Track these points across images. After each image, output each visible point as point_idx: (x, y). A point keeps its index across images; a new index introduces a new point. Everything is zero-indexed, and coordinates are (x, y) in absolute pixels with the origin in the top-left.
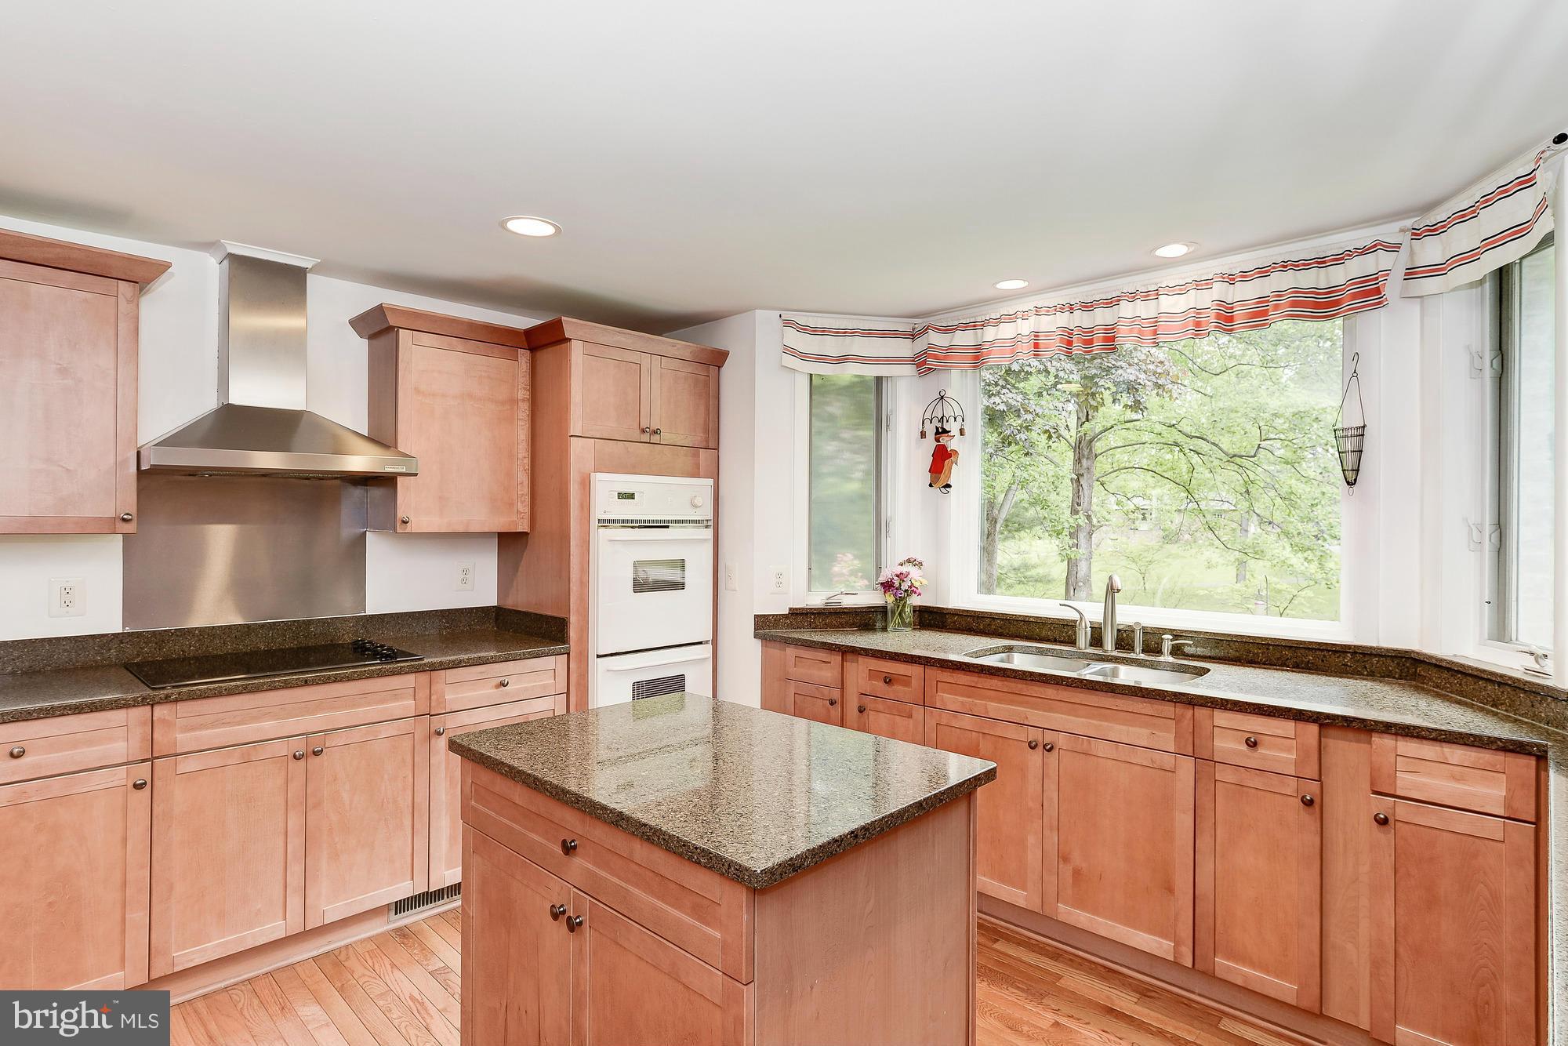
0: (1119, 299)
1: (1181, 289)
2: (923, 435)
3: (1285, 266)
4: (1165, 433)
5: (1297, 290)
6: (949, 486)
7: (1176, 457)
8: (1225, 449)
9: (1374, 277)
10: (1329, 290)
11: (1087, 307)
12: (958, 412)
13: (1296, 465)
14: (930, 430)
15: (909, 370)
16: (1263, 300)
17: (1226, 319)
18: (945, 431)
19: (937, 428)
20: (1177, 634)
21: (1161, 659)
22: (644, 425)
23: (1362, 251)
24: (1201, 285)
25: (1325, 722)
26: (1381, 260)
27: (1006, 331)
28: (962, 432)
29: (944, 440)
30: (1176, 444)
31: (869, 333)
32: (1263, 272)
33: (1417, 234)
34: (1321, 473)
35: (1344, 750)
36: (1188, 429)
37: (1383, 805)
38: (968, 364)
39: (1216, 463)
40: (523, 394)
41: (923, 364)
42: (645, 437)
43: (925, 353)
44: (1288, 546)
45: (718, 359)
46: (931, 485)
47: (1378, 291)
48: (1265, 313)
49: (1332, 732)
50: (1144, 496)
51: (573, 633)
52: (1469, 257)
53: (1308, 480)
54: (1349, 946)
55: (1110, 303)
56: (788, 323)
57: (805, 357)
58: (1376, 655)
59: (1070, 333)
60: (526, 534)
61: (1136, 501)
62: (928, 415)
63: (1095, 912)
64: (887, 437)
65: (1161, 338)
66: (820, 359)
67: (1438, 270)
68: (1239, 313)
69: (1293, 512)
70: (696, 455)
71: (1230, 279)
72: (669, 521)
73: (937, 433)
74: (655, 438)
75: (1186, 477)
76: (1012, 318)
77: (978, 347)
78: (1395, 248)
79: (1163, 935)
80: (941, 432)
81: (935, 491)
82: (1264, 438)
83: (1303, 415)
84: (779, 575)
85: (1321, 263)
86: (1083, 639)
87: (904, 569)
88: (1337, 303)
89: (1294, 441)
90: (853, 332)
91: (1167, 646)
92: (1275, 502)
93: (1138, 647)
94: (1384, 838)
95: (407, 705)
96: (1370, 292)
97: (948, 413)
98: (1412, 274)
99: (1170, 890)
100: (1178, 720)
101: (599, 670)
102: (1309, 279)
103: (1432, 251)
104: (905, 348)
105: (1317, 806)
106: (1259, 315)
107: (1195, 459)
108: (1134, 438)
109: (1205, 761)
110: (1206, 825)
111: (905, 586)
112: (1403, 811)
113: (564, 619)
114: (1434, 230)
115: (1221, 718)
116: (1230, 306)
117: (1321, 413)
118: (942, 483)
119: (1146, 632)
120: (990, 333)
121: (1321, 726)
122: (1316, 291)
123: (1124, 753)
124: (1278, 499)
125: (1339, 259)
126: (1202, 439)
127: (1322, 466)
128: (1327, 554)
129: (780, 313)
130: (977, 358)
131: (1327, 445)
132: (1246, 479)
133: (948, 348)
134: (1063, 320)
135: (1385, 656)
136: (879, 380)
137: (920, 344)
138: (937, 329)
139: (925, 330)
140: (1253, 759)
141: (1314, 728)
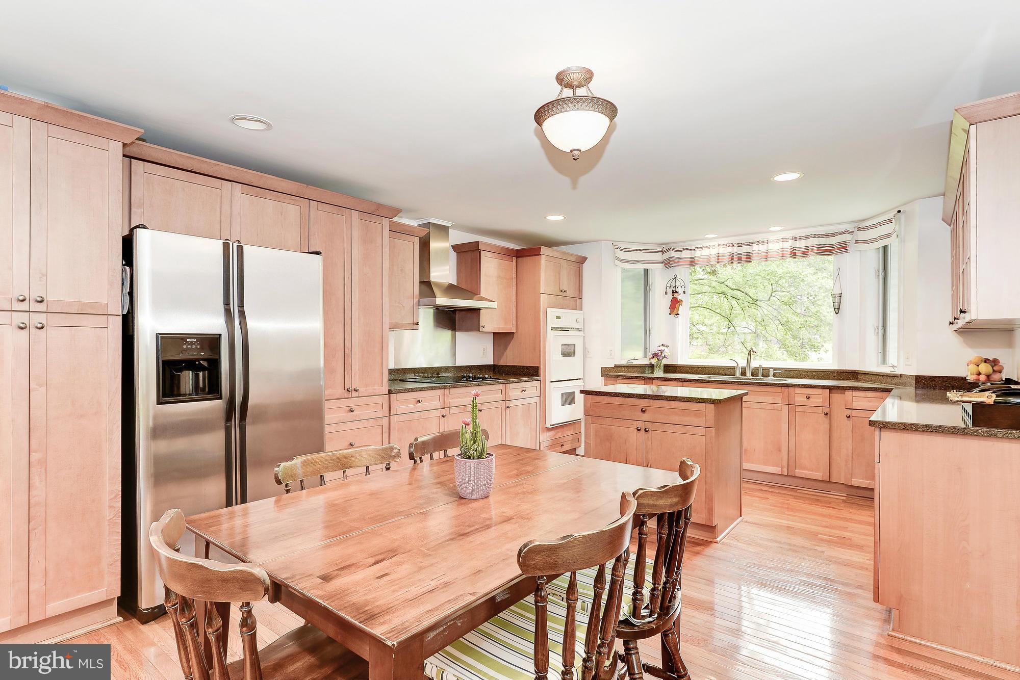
0: (752, 243)
1: (777, 241)
2: (666, 293)
3: (815, 236)
4: (718, 288)
5: (819, 245)
6: (678, 314)
7: (722, 301)
8: (752, 296)
9: (845, 242)
10: (829, 246)
11: (740, 245)
12: (683, 284)
13: (791, 306)
14: (670, 291)
15: (661, 266)
16: (807, 247)
17: (794, 254)
18: (676, 292)
19: (673, 291)
20: (775, 369)
21: (769, 378)
22: (561, 289)
23: (841, 233)
24: (784, 240)
25: (831, 389)
26: (846, 237)
27: (705, 253)
28: (684, 292)
29: (676, 295)
30: (723, 293)
31: (646, 251)
32: (807, 237)
33: (859, 229)
34: (805, 310)
35: (837, 397)
36: (730, 284)
37: (849, 412)
38: (687, 265)
39: (746, 304)
40: (514, 276)
41: (668, 263)
42: (561, 294)
43: (669, 259)
44: (785, 352)
45: (583, 260)
46: (670, 314)
47: (846, 247)
48: (807, 252)
49: (833, 391)
50: (703, 324)
51: (541, 372)
52: (874, 240)
53: (798, 315)
54: (838, 458)
55: (748, 244)
56: (616, 247)
57: (623, 261)
58: (845, 372)
59: (733, 255)
60: (514, 333)
61: (698, 326)
62: (669, 285)
63: (753, 463)
64: (651, 294)
65: (769, 259)
66: (627, 261)
67: (865, 242)
68: (798, 252)
69: (788, 333)
70: (576, 301)
71: (795, 239)
72: (569, 328)
73: (673, 292)
74: (564, 294)
75: (728, 312)
76: (708, 247)
77: (692, 258)
78: (852, 233)
79: (777, 466)
80: (674, 292)
81: (672, 316)
82: (774, 290)
83: (795, 277)
84: (611, 351)
85: (827, 235)
86: (738, 374)
87: (662, 348)
88: (833, 250)
89: (790, 292)
90: (640, 251)
91: (771, 374)
92: (779, 327)
93: (760, 374)
94: (849, 423)
95: (499, 396)
96: (843, 247)
97: (678, 284)
98: (857, 242)
99: (780, 451)
100: (782, 393)
101: (550, 387)
102: (824, 241)
103: (862, 236)
104: (658, 257)
105: (828, 415)
106: (805, 253)
107: (734, 302)
108: (698, 289)
109: (791, 405)
110: (792, 427)
111: (663, 355)
112: (855, 413)
113: (538, 367)
114: (864, 229)
115: (798, 390)
116: (795, 249)
117: (805, 277)
118: (675, 313)
119: (764, 369)
120: (698, 253)
121: (830, 389)
122: (826, 245)
123: (763, 406)
124: (780, 326)
125: (833, 235)
126: (740, 290)
127: (805, 306)
128: (807, 356)
129: (613, 242)
130: (691, 262)
131: (808, 294)
132: (762, 314)
133: (679, 258)
134: (729, 250)
135: (848, 372)
136: (646, 270)
137: (666, 256)
138: (674, 250)
139: (669, 250)
140: (809, 403)
141: (828, 390)
